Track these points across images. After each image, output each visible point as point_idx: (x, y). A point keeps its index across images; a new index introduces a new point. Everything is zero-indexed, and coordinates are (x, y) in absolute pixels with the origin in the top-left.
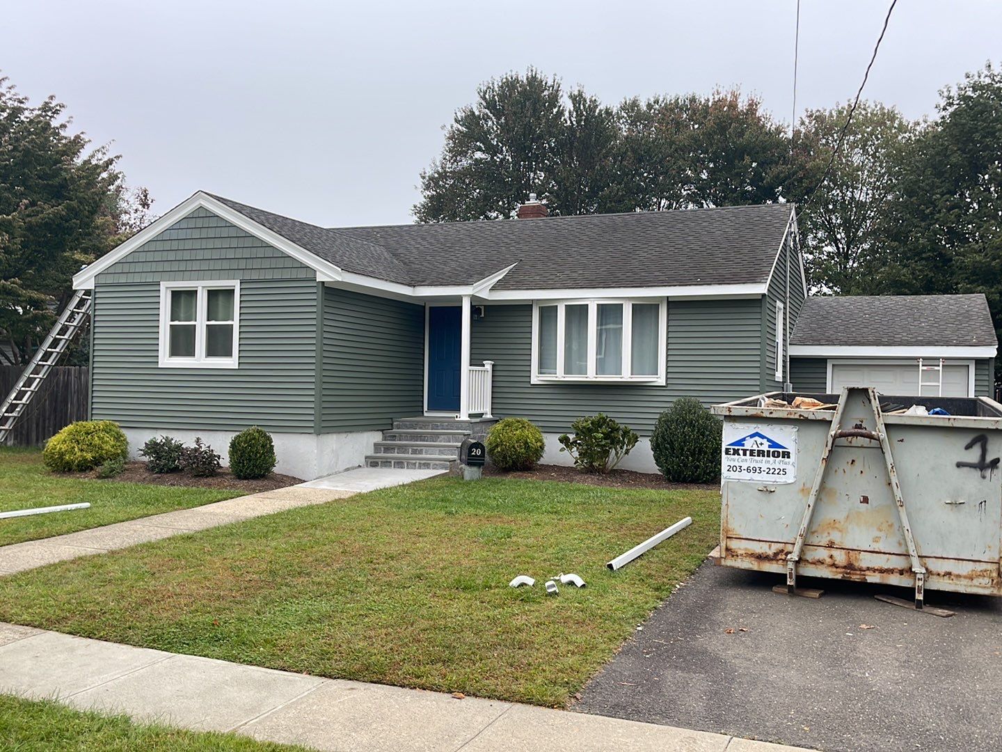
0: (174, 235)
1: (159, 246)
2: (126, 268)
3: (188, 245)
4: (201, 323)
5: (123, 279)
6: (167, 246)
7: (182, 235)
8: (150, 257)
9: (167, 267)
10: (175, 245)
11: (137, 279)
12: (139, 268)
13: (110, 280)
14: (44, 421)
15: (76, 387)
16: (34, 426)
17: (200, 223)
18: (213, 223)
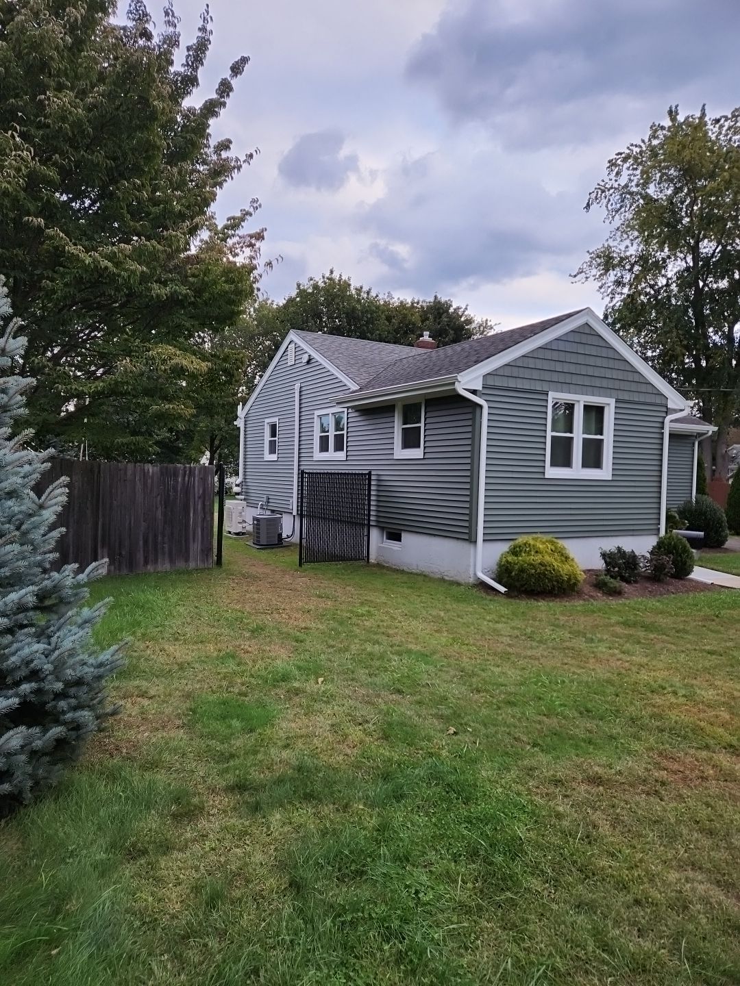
0: (562, 346)
1: (548, 355)
2: (515, 372)
3: (573, 358)
4: (578, 436)
5: (512, 384)
6: (555, 356)
7: (569, 347)
8: (539, 364)
9: (555, 377)
10: (562, 357)
11: (526, 385)
12: (527, 374)
13: (498, 382)
14: (155, 536)
15: (201, 492)
16: (141, 543)
17: (584, 339)
18: (595, 341)
